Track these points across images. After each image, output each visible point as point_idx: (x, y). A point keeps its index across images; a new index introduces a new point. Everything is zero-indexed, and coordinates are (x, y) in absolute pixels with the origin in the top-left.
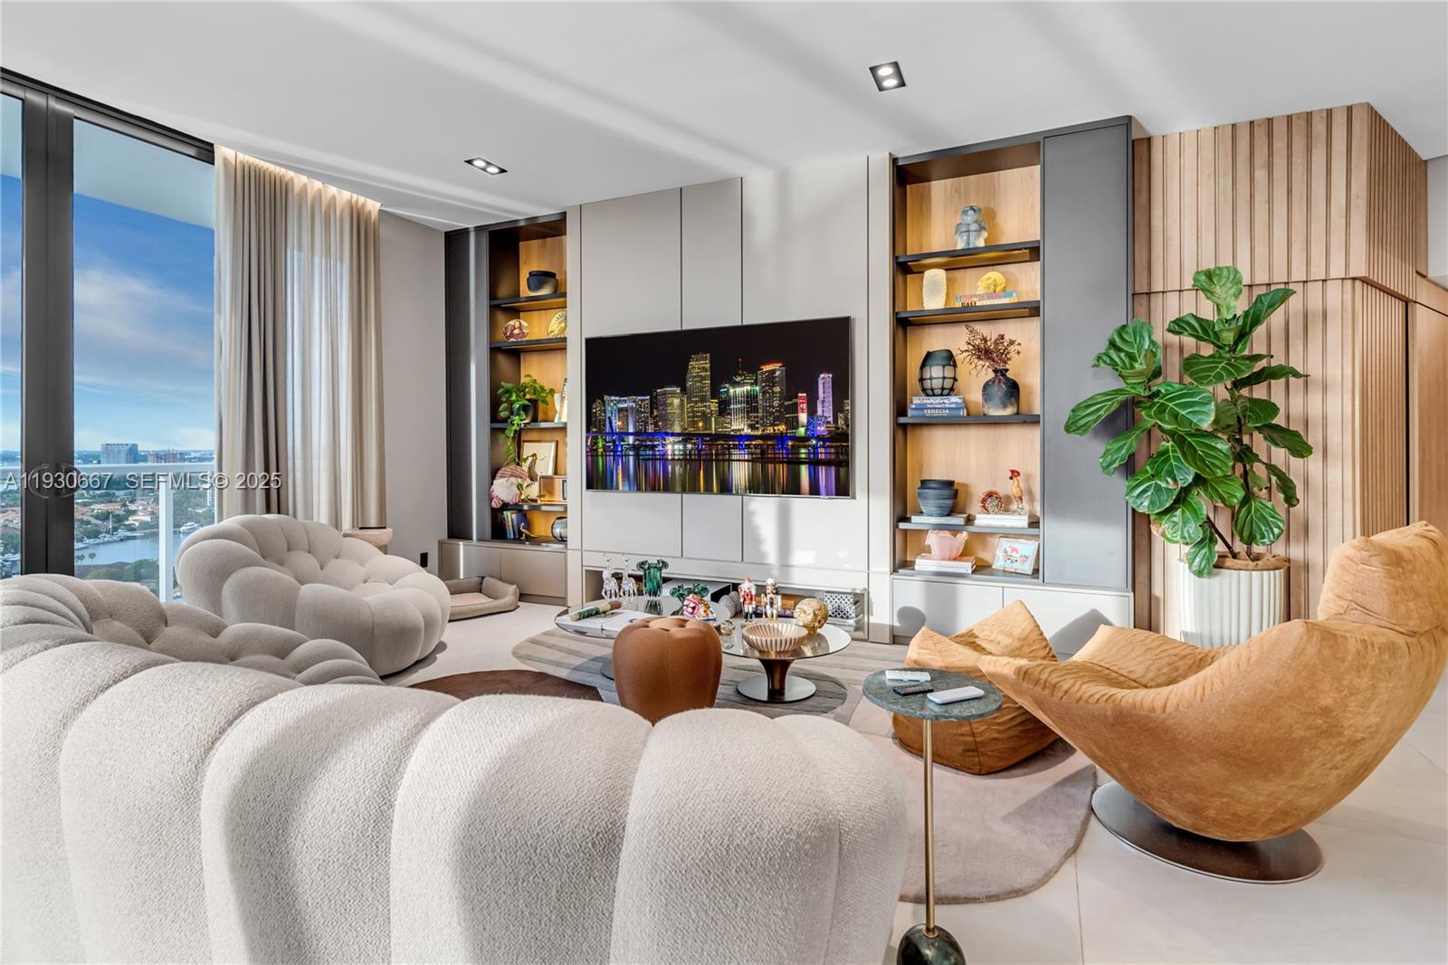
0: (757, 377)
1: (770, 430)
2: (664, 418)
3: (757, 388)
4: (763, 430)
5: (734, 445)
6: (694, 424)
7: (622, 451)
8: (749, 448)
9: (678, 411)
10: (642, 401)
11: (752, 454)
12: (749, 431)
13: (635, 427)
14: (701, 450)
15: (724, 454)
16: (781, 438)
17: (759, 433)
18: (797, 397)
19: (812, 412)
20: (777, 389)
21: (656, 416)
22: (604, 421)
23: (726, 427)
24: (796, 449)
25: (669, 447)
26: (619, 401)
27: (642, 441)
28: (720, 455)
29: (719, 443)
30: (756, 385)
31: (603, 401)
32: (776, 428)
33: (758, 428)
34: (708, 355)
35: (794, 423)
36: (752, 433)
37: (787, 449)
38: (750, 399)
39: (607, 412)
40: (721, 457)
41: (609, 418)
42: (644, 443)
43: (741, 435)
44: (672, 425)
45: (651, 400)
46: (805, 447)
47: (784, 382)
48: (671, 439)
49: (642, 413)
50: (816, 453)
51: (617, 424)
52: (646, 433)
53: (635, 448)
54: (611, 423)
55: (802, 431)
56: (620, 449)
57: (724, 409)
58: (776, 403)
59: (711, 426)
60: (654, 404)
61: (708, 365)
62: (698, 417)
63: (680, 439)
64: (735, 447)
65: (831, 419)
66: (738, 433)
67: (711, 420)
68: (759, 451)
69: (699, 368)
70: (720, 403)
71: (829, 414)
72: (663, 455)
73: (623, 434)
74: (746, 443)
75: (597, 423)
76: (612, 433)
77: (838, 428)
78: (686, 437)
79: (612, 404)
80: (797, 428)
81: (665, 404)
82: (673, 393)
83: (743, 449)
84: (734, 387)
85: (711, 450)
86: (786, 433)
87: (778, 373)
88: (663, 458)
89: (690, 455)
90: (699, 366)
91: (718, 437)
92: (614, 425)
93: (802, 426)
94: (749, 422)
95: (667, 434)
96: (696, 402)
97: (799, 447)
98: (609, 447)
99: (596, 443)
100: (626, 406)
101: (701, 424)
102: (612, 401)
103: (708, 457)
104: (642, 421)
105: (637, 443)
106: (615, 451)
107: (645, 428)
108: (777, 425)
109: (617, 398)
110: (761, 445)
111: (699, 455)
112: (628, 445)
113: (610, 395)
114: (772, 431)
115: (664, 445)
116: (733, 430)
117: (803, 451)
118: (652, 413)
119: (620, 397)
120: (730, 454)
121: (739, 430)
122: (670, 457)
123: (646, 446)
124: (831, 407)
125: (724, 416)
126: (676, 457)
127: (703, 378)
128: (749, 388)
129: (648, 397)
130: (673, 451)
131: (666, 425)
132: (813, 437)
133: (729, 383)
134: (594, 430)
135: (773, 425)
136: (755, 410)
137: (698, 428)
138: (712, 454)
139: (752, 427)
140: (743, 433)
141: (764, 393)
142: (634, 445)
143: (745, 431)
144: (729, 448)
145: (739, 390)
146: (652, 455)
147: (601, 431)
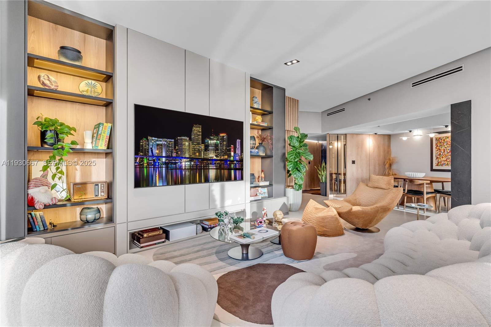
0: (218, 137)
1: (222, 158)
2: (181, 150)
3: (218, 142)
4: (220, 158)
5: (210, 163)
6: (195, 154)
7: (159, 165)
8: (216, 164)
9: (188, 148)
10: (170, 141)
11: (217, 166)
12: (216, 158)
13: (166, 153)
14: (197, 165)
15: (206, 167)
16: (226, 160)
17: (219, 158)
18: (231, 147)
19: (235, 152)
20: (225, 143)
21: (177, 149)
22: (149, 149)
23: (207, 156)
24: (230, 164)
25: (183, 163)
26: (157, 140)
27: (170, 160)
28: (205, 167)
29: (204, 162)
30: (218, 140)
31: (148, 139)
32: (224, 157)
33: (218, 157)
34: (201, 126)
35: (229, 156)
36: (217, 159)
37: (227, 164)
38: (216, 145)
39: (150, 145)
40: (205, 168)
41: (151, 148)
42: (170, 161)
43: (213, 159)
44: (185, 153)
45: (175, 141)
46: (233, 164)
47: (227, 141)
48: (184, 160)
49: (170, 147)
50: (236, 166)
51: (156, 152)
52: (172, 157)
53: (166, 163)
54: (152, 151)
55: (232, 158)
56: (157, 164)
57: (207, 148)
58: (224, 148)
59: (201, 155)
60: (176, 143)
61: (201, 130)
62: (197, 151)
63: (189, 160)
64: (211, 164)
65: (240, 155)
66: (212, 158)
67: (201, 153)
68: (219, 165)
69: (197, 131)
70: (205, 146)
71: (239, 153)
72: (181, 167)
73: (159, 157)
74: (214, 162)
75: (144, 150)
76: (153, 156)
77: (242, 158)
78: (191, 159)
79: (153, 142)
80: (231, 157)
81: (182, 144)
82: (186, 140)
83: (214, 164)
84: (210, 140)
85: (201, 165)
86: (228, 159)
87: (225, 137)
88: (181, 168)
89: (193, 167)
90: (197, 130)
91: (204, 159)
92: (154, 152)
93: (232, 157)
94: (216, 154)
95: (183, 158)
96: (195, 145)
97: (231, 164)
98: (151, 163)
99: (143, 161)
100: (161, 143)
101: (197, 154)
102: (153, 140)
103: (200, 168)
104: (170, 151)
105: (167, 161)
106: (154, 165)
107: (172, 154)
108: (225, 156)
109: (156, 139)
110: (220, 163)
111: (197, 167)
112: (162, 162)
113: (152, 137)
114: (223, 158)
115: (181, 163)
116: (210, 157)
117: (232, 165)
118: (175, 148)
119: (158, 138)
120: (209, 166)
121: (212, 157)
122: (184, 168)
123: (172, 163)
124: (240, 151)
125: (206, 151)
126: (187, 168)
127: (199, 135)
128: (216, 141)
129: (173, 140)
130: (185, 165)
131: (182, 153)
132: (235, 161)
133: (209, 138)
134: (142, 154)
135: (223, 156)
136: (218, 150)
137: (196, 156)
138: (202, 167)
139: (216, 156)
140: (214, 158)
141: (221, 144)
142: (165, 162)
143: (214, 157)
144: (208, 164)
145: (212, 142)
146: (175, 167)
147: (146, 155)
